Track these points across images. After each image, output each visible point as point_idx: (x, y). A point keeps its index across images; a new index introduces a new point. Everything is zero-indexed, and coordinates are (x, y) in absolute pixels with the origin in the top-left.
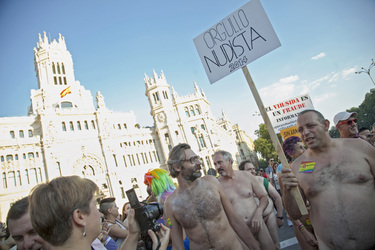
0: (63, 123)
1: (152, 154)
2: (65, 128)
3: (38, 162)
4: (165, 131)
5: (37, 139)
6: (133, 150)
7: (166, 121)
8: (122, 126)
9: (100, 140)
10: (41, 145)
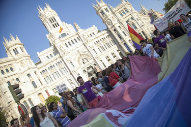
0: (65, 44)
1: (111, 42)
2: (67, 46)
3: (63, 65)
4: (113, 28)
5: (58, 56)
6: (102, 44)
7: (112, 23)
8: (92, 34)
9: (85, 45)
10: (61, 57)
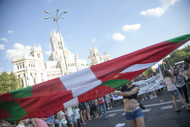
5: (59, 69)
8: (83, 65)
10: (61, 71)
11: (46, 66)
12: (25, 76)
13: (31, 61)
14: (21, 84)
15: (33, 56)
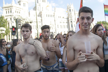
0: (47, 15)
1: (66, 26)
7: (72, 18)
8: (60, 17)
9: (55, 21)
10: (42, 20)
11: (29, 14)
12: (11, 20)
13: (17, 9)
14: (8, 26)
15: (20, 4)
